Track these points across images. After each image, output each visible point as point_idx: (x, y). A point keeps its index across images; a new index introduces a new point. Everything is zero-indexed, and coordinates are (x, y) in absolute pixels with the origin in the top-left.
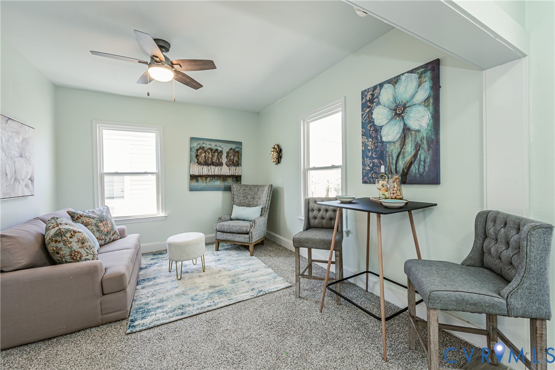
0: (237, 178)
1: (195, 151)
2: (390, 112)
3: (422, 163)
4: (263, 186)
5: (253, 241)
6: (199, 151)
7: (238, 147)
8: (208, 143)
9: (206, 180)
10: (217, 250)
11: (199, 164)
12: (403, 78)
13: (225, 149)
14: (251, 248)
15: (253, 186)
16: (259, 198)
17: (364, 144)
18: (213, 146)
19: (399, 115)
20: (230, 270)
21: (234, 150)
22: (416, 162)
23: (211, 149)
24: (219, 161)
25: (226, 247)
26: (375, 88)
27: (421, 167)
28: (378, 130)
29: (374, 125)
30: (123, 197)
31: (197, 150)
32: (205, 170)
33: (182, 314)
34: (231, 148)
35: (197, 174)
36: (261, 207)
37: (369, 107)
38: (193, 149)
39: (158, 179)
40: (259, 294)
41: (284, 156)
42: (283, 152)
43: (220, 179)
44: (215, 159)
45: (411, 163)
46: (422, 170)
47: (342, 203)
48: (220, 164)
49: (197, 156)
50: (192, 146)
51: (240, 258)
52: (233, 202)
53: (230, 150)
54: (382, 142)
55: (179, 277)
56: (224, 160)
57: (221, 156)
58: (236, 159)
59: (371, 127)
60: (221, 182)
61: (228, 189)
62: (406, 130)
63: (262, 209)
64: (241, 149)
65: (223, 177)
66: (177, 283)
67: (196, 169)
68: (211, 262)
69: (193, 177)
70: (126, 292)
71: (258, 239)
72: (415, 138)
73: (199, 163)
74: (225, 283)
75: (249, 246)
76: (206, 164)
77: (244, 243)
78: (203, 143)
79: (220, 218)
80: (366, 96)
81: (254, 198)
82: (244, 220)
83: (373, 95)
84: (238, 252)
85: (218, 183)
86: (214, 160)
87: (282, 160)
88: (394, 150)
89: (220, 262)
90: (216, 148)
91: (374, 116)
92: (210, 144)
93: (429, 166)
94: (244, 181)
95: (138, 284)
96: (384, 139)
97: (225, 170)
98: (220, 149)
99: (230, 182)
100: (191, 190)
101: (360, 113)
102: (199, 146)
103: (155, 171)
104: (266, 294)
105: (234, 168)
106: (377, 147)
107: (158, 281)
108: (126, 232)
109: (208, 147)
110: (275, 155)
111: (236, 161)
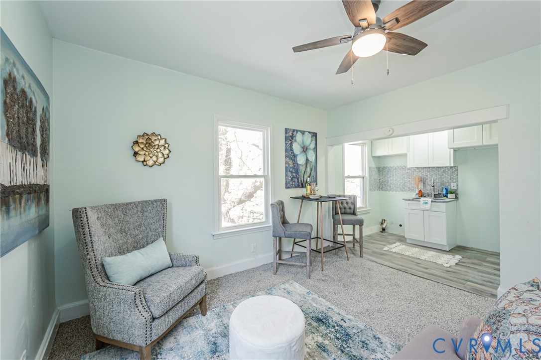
2: (301, 148)
3: (313, 177)
7: (47, 109)
8: (20, 69)
11: (10, 141)
12: (306, 133)
13: (39, 104)
17: (286, 163)
18: (27, 85)
19: (305, 152)
21: (45, 114)
23: (25, 96)
26: (294, 131)
27: (313, 179)
28: (295, 156)
29: (293, 153)
31: (5, 83)
32: (20, 168)
34: (44, 108)
35: (7, 180)
36: (162, 238)
37: (291, 141)
45: (309, 177)
48: (35, 151)
53: (43, 110)
54: (297, 164)
56: (39, 138)
59: (291, 153)
62: (307, 160)
67: (5, 163)
72: (311, 165)
78: (14, 65)
80: (288, 132)
83: (293, 134)
88: (302, 169)
90: (30, 93)
91: (293, 147)
92: (23, 77)
96: (298, 163)
97: (40, 171)
98: (34, 101)
102: (8, 68)
105: (46, 164)
106: (295, 166)
109: (21, 85)
110: (152, 150)
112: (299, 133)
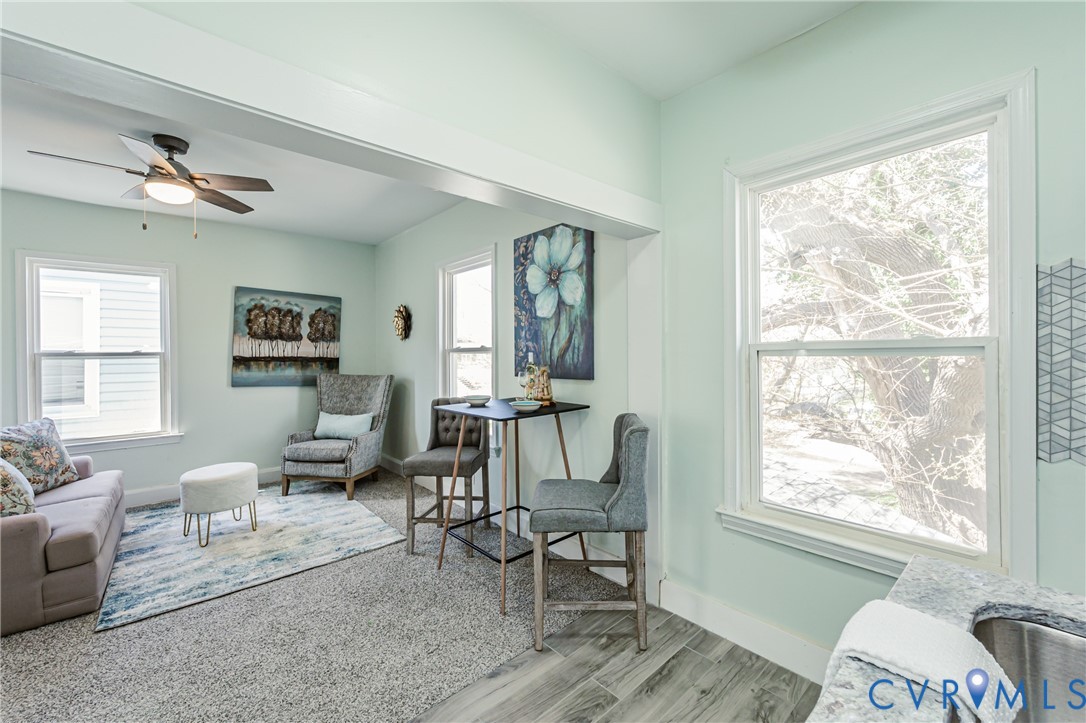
0: (332, 364)
1: (245, 312)
2: (544, 276)
3: (576, 351)
4: (377, 378)
5: (353, 474)
6: (253, 313)
7: (334, 308)
8: (272, 298)
9: (267, 366)
10: (286, 493)
11: (252, 337)
12: (558, 230)
13: (308, 309)
14: (349, 486)
15: (359, 376)
16: (370, 399)
17: (517, 319)
18: (283, 303)
19: (554, 282)
20: (304, 525)
21: (325, 312)
22: (570, 349)
23: (279, 310)
24: (294, 332)
25: (305, 489)
26: (529, 238)
27: (576, 356)
28: (532, 299)
29: (527, 292)
30: (80, 400)
31: (249, 311)
32: (265, 349)
33: (205, 594)
34: (320, 309)
35: (248, 354)
36: (371, 414)
37: (522, 264)
38: (240, 309)
39: (165, 365)
40: (348, 555)
41: (414, 326)
42: (414, 319)
43: (295, 365)
44: (286, 327)
45: (566, 350)
46: (576, 360)
47: (473, 406)
48: (298, 338)
49: (249, 321)
50: (238, 303)
51: (328, 504)
52: (320, 407)
53: (317, 311)
54: (536, 317)
55: (204, 543)
56: (305, 329)
57: (299, 323)
58: (329, 328)
59: (524, 293)
60: (297, 369)
61: (311, 383)
62: (561, 303)
63: (373, 418)
64: (340, 310)
65: (302, 362)
66: (198, 552)
67: (246, 347)
68: (271, 513)
69: (239, 361)
70: (95, 566)
71: (362, 471)
72: (570, 316)
73: (253, 335)
74: (290, 545)
75: (344, 484)
76: (267, 336)
77: (337, 478)
78: (262, 298)
79: (292, 437)
80: (519, 248)
81: (360, 399)
82: (338, 438)
83: (526, 247)
84: (326, 495)
85: (291, 372)
86: (284, 330)
87: (412, 333)
88: (548, 329)
89: (287, 513)
90: (289, 307)
91: (528, 278)
92: (277, 301)
93: (583, 354)
94: (345, 368)
95: (117, 559)
96: (539, 314)
97: (306, 349)
98: (296, 309)
99: (314, 370)
100: (235, 384)
101: (513, 272)
102: (253, 303)
103: (158, 350)
104: (360, 553)
105: (325, 344)
106: (531, 324)
107: (160, 551)
108: (92, 468)
109: (272, 306)
110: (401, 323)
111: (329, 332)
112: (541, 238)
